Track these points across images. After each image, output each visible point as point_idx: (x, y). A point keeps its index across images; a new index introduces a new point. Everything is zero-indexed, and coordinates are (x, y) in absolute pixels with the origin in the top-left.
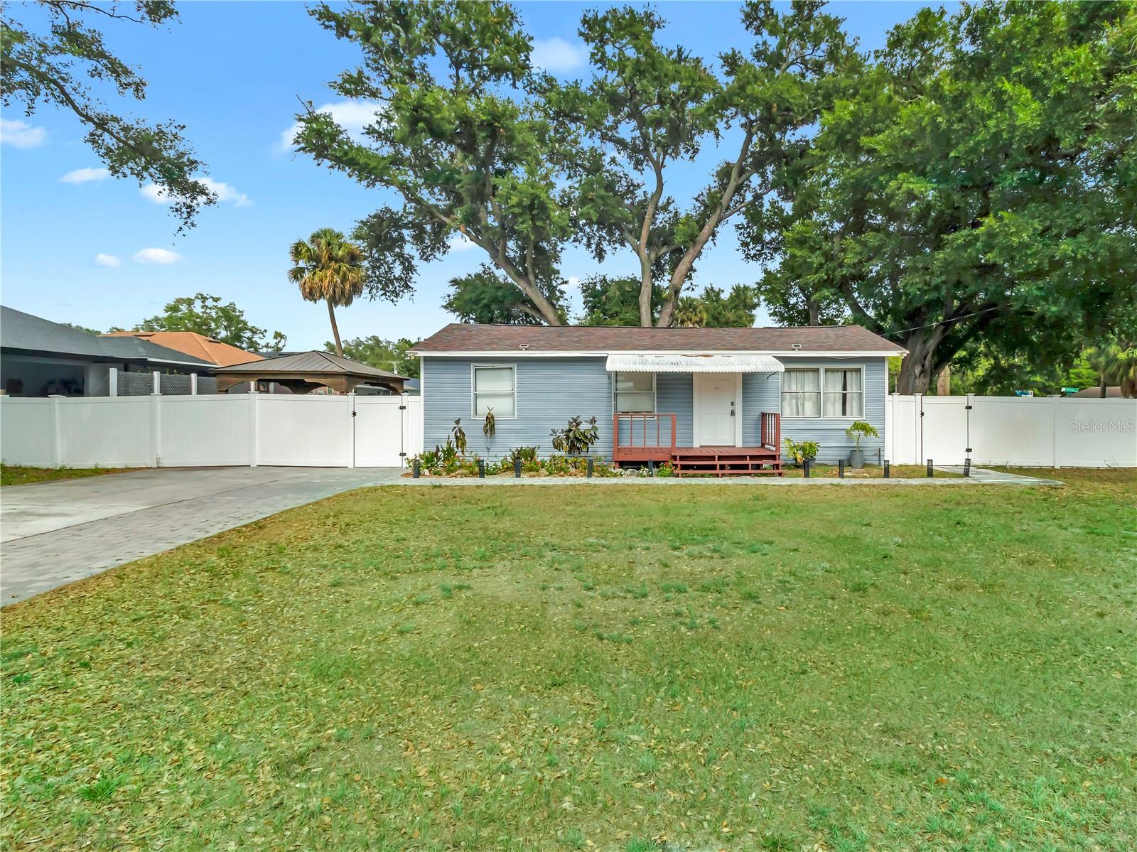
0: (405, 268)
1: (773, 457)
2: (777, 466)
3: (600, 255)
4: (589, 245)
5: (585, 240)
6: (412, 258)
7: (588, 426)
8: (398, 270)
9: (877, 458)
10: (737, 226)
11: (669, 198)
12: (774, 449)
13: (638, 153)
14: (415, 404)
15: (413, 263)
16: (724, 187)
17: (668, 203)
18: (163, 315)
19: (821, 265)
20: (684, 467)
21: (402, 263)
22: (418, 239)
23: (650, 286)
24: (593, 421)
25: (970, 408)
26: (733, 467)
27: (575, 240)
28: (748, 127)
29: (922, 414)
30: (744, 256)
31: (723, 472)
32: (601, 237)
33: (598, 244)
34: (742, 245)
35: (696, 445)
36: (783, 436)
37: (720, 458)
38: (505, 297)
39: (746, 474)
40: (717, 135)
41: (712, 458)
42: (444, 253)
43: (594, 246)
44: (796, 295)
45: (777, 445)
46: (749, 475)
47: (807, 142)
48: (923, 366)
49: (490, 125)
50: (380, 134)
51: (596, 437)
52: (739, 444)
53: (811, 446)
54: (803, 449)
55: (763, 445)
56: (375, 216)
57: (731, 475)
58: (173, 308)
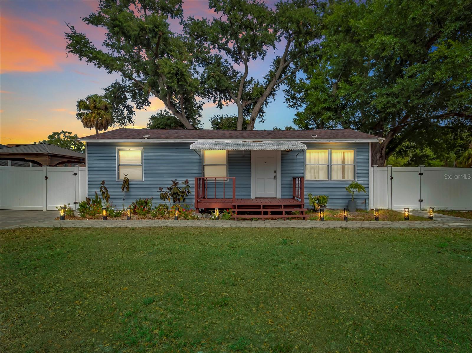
0: (129, 112)
1: (300, 206)
2: (302, 213)
3: (220, 106)
4: (215, 101)
5: (213, 98)
6: (133, 107)
7: (184, 185)
8: (126, 113)
9: (364, 205)
10: (284, 91)
11: (252, 78)
12: (300, 200)
13: (236, 56)
14: (83, 172)
15: (133, 110)
16: (277, 68)
17: (251, 81)
18: (47, 139)
19: (326, 100)
20: (239, 213)
21: (128, 110)
22: (134, 97)
23: (242, 118)
24: (187, 182)
25: (422, 174)
26: (273, 213)
27: (208, 99)
28: (288, 38)
29: (392, 178)
30: (287, 105)
31: (266, 216)
32: (220, 97)
33: (219, 101)
34: (287, 100)
35: (253, 197)
36: (306, 192)
37: (265, 207)
38: (171, 123)
39: (281, 218)
40: (274, 47)
41: (259, 207)
42: (148, 105)
43: (217, 102)
44: (313, 124)
45: (302, 197)
46: (284, 218)
47: (318, 46)
48: (381, 154)
49: (154, 30)
50: (111, 45)
51: (189, 192)
52: (279, 196)
53: (323, 198)
54: (319, 200)
55: (294, 197)
56: (112, 86)
57: (272, 219)
58: (50, 137)
